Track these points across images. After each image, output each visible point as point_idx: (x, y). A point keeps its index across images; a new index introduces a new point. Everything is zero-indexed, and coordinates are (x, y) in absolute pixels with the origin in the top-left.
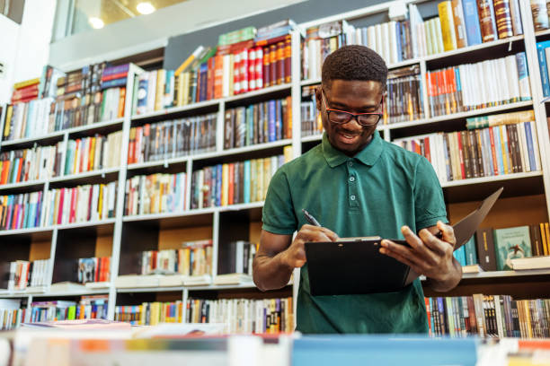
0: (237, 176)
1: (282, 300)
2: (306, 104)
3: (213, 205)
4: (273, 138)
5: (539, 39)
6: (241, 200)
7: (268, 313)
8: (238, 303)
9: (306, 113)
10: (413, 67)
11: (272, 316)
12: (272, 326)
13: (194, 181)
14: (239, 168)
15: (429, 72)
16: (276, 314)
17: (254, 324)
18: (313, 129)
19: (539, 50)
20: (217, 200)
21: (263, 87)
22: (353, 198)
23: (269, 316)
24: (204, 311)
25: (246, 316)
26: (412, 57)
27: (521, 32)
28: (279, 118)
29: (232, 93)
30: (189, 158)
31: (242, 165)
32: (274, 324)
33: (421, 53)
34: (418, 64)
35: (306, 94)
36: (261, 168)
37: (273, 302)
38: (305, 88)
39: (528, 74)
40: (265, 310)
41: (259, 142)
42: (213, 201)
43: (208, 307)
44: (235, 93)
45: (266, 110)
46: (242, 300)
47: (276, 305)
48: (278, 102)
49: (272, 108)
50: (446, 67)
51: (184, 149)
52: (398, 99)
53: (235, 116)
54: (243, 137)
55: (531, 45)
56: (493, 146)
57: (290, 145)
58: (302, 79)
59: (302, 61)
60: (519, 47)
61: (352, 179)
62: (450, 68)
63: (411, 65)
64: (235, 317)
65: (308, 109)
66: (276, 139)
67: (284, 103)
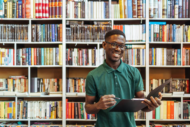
0: (38, 53)
1: (57, 102)
2: (68, 28)
3: (27, 64)
4: (54, 40)
5: (150, 21)
6: (40, 64)
7: (52, 106)
8: (39, 103)
9: (68, 32)
10: (109, 22)
11: (53, 107)
12: (53, 111)
13: (18, 53)
14: (39, 50)
15: (114, 25)
16: (55, 107)
17: (46, 110)
18: (70, 39)
19: (149, 25)
20: (29, 62)
21: (49, 17)
22: (116, 83)
23: (52, 108)
24: (25, 105)
25: (43, 107)
26: (109, 18)
27: (145, 17)
28: (56, 32)
29: (35, 17)
30: (15, 43)
31: (40, 49)
32: (54, 110)
33: (112, 17)
34: (111, 21)
35: (68, 24)
36: (48, 51)
37: (54, 102)
38: (67, 21)
39: (145, 33)
40: (50, 105)
41: (48, 41)
42: (27, 62)
43: (27, 104)
44: (36, 17)
45: (51, 28)
46: (41, 102)
47: (55, 104)
48: (56, 25)
49: (54, 27)
50: (120, 24)
51: (12, 38)
52: (103, 33)
53: (37, 28)
54: (40, 37)
55: (147, 22)
56: (132, 55)
57: (62, 44)
58: (67, 17)
59: (67, 10)
60: (144, 22)
61: (116, 77)
62: (121, 25)
63: (108, 21)
64: (38, 107)
65: (69, 30)
66: (55, 41)
67: (59, 26)
